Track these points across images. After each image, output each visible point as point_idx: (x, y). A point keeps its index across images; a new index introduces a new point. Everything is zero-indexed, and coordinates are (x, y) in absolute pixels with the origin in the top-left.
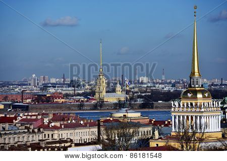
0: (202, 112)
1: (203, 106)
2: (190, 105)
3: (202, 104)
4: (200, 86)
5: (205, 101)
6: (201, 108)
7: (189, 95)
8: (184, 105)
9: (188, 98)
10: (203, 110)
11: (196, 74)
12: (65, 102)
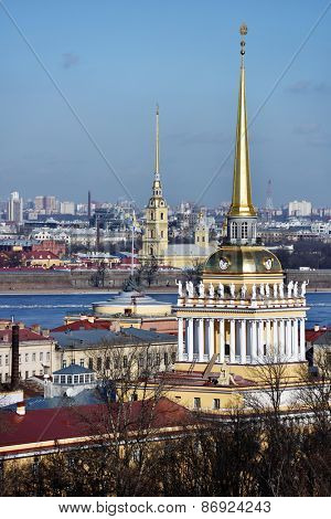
0: (253, 311)
1: (254, 295)
2: (222, 293)
3: (254, 288)
4: (254, 241)
5: (262, 282)
6: (249, 300)
7: (223, 265)
8: (207, 292)
9: (220, 272)
10: (254, 305)
11: (241, 209)
12: (60, 267)
